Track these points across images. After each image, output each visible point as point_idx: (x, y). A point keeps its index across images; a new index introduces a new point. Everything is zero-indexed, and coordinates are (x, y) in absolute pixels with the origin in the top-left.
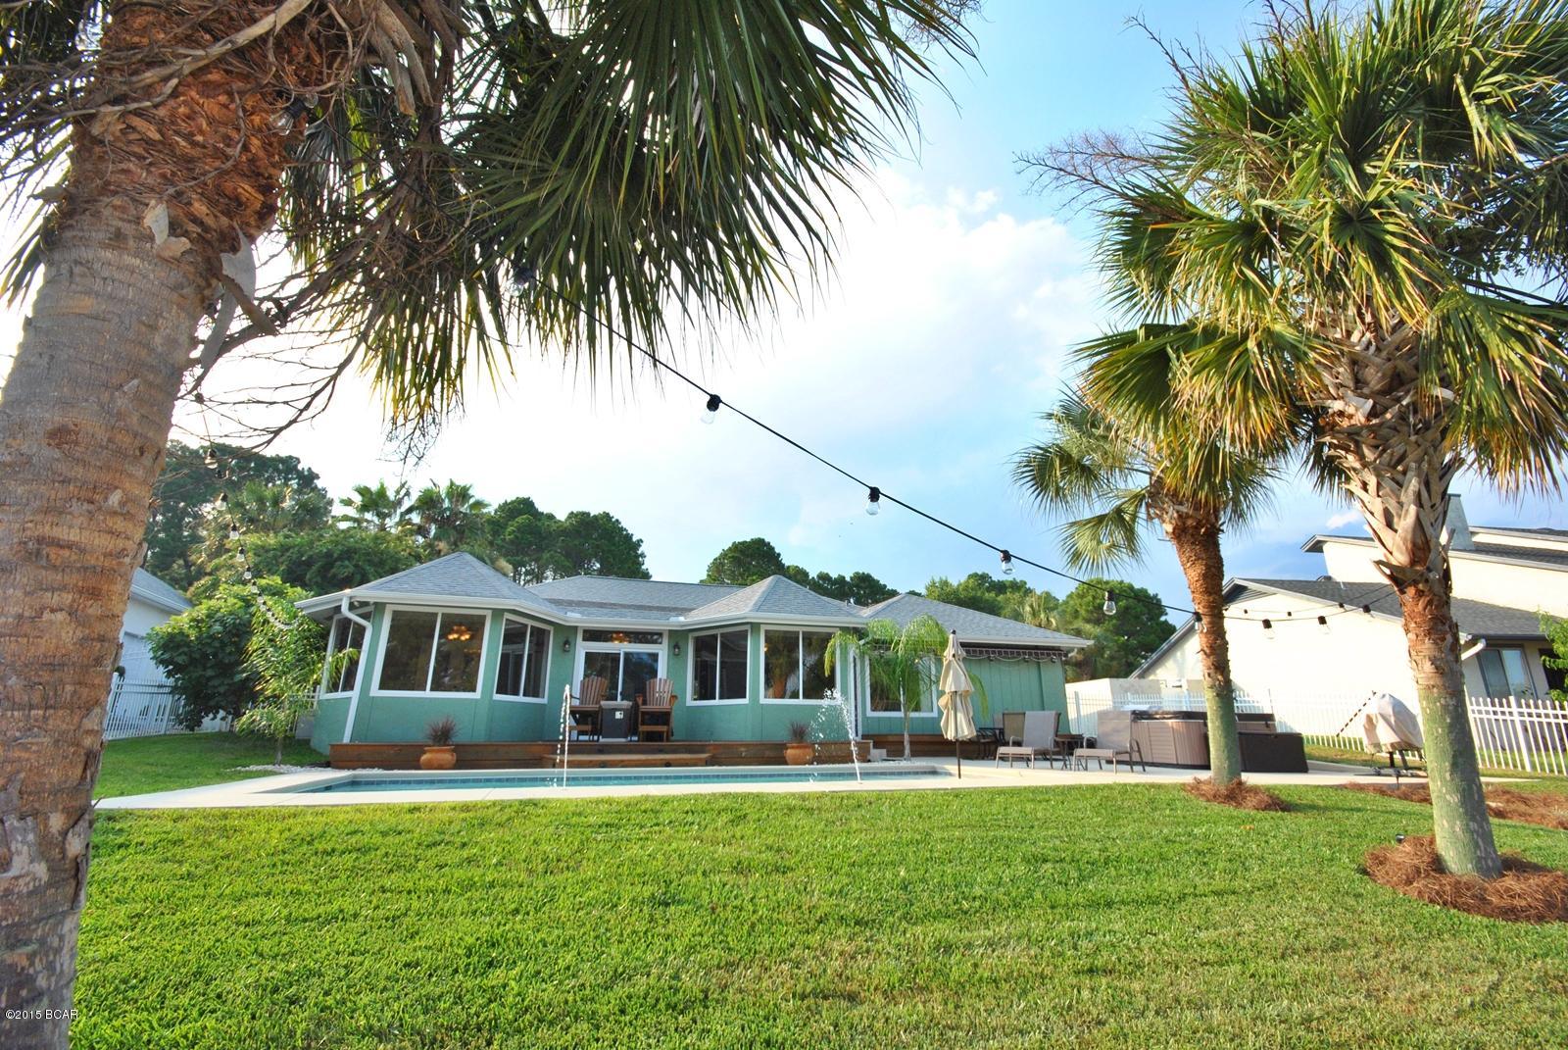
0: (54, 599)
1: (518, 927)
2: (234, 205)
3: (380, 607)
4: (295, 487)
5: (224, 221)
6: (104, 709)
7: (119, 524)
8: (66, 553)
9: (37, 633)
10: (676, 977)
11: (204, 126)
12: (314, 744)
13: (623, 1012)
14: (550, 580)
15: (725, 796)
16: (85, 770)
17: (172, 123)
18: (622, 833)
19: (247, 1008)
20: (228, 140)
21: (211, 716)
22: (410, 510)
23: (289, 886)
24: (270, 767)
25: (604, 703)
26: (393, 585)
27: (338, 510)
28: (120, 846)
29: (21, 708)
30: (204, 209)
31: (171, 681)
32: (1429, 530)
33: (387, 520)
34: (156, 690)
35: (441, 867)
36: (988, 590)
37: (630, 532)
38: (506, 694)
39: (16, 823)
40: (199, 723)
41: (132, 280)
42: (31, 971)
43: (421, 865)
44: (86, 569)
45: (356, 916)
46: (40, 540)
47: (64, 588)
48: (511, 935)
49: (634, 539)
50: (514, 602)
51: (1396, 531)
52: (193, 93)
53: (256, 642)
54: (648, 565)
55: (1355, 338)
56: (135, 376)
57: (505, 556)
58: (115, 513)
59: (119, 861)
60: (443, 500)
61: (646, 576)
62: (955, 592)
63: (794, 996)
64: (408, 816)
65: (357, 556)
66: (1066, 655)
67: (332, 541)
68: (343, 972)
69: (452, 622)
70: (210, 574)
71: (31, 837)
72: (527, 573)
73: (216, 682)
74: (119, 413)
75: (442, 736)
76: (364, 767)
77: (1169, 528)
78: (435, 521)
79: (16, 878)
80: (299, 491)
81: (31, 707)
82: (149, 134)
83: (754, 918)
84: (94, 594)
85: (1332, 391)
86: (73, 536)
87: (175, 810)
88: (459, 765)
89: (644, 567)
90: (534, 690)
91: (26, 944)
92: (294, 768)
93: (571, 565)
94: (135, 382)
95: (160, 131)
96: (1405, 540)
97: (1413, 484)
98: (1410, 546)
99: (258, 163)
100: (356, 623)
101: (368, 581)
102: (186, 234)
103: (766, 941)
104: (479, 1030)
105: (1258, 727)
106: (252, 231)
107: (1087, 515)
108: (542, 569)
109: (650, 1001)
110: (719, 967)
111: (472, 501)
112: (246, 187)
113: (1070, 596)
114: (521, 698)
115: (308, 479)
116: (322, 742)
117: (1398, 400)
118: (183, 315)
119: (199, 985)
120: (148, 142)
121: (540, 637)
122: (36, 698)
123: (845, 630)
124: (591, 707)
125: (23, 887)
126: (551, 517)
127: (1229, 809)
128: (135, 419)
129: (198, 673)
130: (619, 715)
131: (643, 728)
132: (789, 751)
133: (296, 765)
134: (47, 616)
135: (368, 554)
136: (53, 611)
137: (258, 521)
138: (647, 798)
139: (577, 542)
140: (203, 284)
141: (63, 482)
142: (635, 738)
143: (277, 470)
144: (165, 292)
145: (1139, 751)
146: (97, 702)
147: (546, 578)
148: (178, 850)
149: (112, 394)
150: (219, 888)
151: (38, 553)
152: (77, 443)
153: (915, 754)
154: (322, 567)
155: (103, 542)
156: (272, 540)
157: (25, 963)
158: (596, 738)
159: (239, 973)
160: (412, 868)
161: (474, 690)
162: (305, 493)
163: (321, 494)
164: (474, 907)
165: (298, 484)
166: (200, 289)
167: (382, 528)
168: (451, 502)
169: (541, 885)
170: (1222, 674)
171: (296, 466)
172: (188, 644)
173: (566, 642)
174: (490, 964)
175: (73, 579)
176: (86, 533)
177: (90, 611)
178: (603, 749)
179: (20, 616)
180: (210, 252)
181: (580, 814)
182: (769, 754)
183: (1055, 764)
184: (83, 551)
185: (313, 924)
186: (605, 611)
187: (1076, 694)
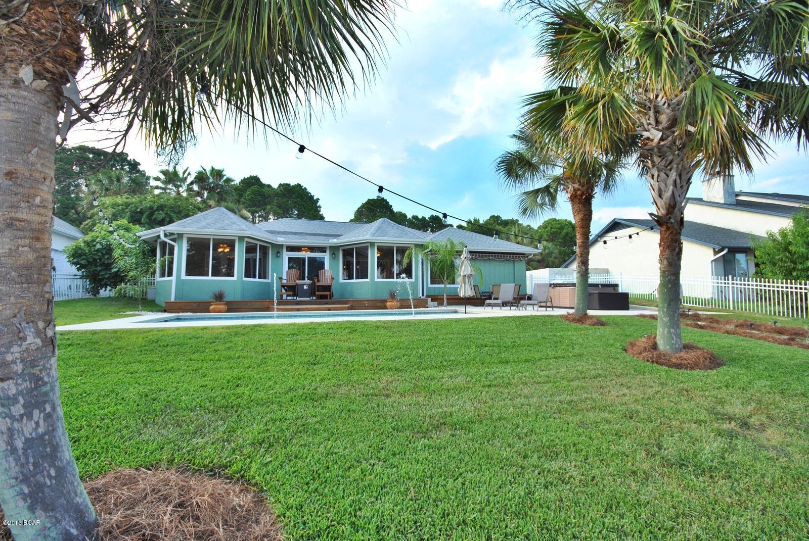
0: (22, 242)
1: (249, 372)
2: (63, 61)
3: (180, 236)
4: (128, 170)
5: (61, 69)
6: (50, 283)
7: (42, 211)
8: (23, 223)
9: (18, 255)
10: (316, 389)
11: (45, 23)
12: (157, 302)
13: (292, 401)
14: (272, 220)
15: (348, 322)
16: (48, 306)
17: (30, 24)
18: (299, 337)
19: (135, 402)
20: (56, 29)
21: (104, 289)
22: (192, 183)
23: (149, 359)
24: (137, 312)
25: (298, 282)
26: (186, 224)
27: (153, 183)
28: (69, 345)
29: (19, 284)
30: (51, 65)
31: (80, 273)
32: (678, 199)
33: (180, 189)
34: (73, 277)
35: (216, 351)
36: (499, 224)
37: (312, 194)
38: (250, 277)
39: (26, 325)
40: (98, 293)
41: (26, 103)
42: (41, 375)
43: (207, 350)
44: (32, 230)
45: (179, 370)
46: (12, 219)
47: (25, 237)
48: (246, 376)
49: (315, 198)
50: (249, 233)
51: (662, 199)
52: (37, 8)
53: (117, 253)
54: (323, 212)
55: (659, 99)
56: (36, 147)
57: (246, 208)
58: (39, 206)
59: (70, 351)
60: (208, 178)
61: (322, 218)
62: (481, 226)
63: (363, 395)
64: (201, 331)
65: (166, 209)
66: (527, 257)
67: (151, 201)
68: (175, 389)
69: (218, 243)
70: (90, 218)
71: (32, 330)
72: (259, 216)
73: (103, 273)
74: (32, 164)
75: (219, 297)
76: (183, 312)
77: (569, 195)
78: (206, 189)
79: (30, 344)
80: (130, 172)
81: (22, 284)
82: (21, 31)
83: (352, 369)
84: (38, 239)
85: (646, 127)
86: (24, 216)
87: (93, 330)
88: (229, 311)
89: (321, 213)
90: (263, 275)
91: (38, 366)
92: (149, 313)
93: (283, 212)
94: (36, 149)
95: (25, 30)
96: (665, 203)
97: (673, 175)
98: (667, 206)
99: (72, 38)
100: (169, 244)
101: (174, 222)
102: (45, 78)
103: (355, 377)
104: (232, 408)
105: (610, 290)
106: (74, 70)
107: (531, 189)
108: (268, 214)
109: (304, 397)
110: (334, 386)
111: (225, 178)
112: (68, 51)
113: (539, 228)
114: (257, 280)
115: (134, 165)
116: (160, 301)
117: (674, 132)
118: (50, 116)
119: (114, 395)
120: (21, 35)
121: (264, 250)
122: (24, 280)
123: (417, 246)
124: (292, 283)
125: (33, 347)
126: (269, 186)
127: (579, 325)
128: (39, 165)
129: (93, 268)
130: (305, 287)
131: (317, 293)
132: (388, 303)
133: (150, 311)
134: (21, 249)
135: (172, 207)
136: (22, 247)
137: (110, 189)
138: (312, 323)
139: (284, 200)
140: (56, 100)
141: (15, 194)
142: (314, 298)
143: (116, 160)
144: (41, 106)
145: (551, 301)
146: (48, 281)
147: (270, 219)
148: (96, 346)
149: (27, 156)
150: (117, 360)
151: (12, 224)
152: (17, 178)
153: (449, 304)
154: (149, 214)
155: (37, 218)
156: (119, 200)
157: (39, 373)
158: (295, 298)
159: (130, 391)
160: (203, 352)
161: (233, 276)
162: (134, 173)
163: (142, 174)
164: (231, 365)
165: (129, 168)
166: (56, 103)
167: (178, 193)
168: (213, 178)
169: (261, 357)
170: (584, 266)
171: (126, 158)
172: (85, 254)
173: (278, 252)
174: (237, 386)
175: (27, 234)
176: (29, 215)
177: (37, 246)
178: (298, 303)
179: (10, 249)
180: (57, 85)
181: (280, 330)
182: (379, 304)
183: (512, 308)
184: (29, 222)
185: (160, 373)
186: (297, 236)
187: (531, 275)
